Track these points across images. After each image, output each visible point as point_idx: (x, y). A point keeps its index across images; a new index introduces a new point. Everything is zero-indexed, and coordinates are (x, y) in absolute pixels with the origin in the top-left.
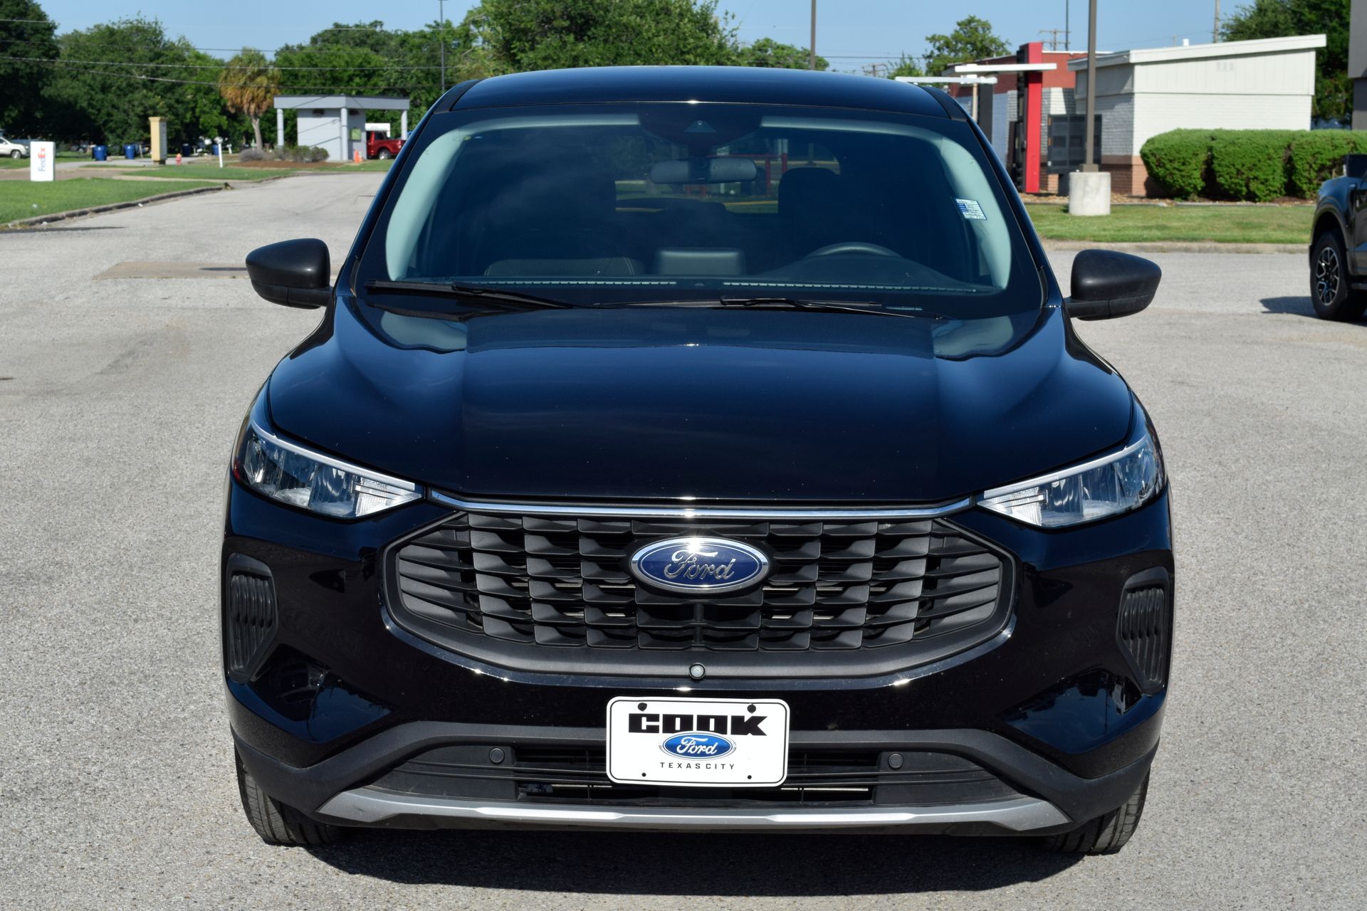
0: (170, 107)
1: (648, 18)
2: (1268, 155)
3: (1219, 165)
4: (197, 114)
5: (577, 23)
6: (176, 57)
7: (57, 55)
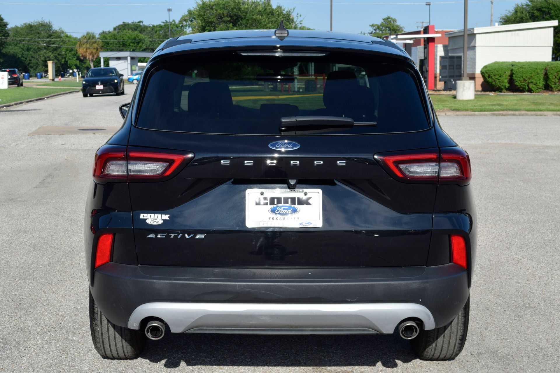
0: (56, 57)
1: (264, 16)
2: (537, 72)
3: (516, 77)
4: (67, 60)
5: (233, 19)
6: (58, 36)
7: (8, 36)
